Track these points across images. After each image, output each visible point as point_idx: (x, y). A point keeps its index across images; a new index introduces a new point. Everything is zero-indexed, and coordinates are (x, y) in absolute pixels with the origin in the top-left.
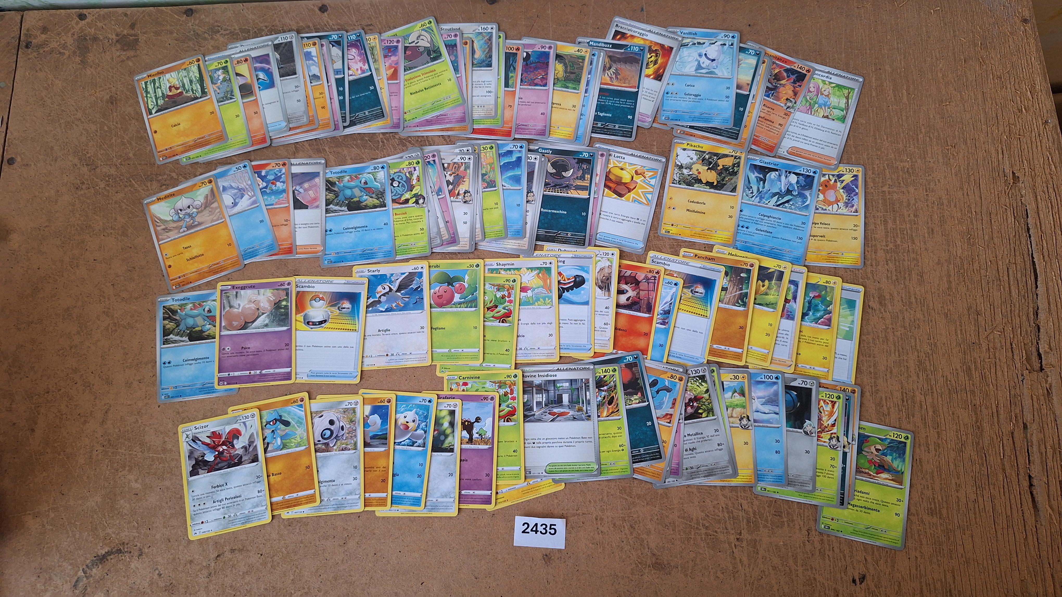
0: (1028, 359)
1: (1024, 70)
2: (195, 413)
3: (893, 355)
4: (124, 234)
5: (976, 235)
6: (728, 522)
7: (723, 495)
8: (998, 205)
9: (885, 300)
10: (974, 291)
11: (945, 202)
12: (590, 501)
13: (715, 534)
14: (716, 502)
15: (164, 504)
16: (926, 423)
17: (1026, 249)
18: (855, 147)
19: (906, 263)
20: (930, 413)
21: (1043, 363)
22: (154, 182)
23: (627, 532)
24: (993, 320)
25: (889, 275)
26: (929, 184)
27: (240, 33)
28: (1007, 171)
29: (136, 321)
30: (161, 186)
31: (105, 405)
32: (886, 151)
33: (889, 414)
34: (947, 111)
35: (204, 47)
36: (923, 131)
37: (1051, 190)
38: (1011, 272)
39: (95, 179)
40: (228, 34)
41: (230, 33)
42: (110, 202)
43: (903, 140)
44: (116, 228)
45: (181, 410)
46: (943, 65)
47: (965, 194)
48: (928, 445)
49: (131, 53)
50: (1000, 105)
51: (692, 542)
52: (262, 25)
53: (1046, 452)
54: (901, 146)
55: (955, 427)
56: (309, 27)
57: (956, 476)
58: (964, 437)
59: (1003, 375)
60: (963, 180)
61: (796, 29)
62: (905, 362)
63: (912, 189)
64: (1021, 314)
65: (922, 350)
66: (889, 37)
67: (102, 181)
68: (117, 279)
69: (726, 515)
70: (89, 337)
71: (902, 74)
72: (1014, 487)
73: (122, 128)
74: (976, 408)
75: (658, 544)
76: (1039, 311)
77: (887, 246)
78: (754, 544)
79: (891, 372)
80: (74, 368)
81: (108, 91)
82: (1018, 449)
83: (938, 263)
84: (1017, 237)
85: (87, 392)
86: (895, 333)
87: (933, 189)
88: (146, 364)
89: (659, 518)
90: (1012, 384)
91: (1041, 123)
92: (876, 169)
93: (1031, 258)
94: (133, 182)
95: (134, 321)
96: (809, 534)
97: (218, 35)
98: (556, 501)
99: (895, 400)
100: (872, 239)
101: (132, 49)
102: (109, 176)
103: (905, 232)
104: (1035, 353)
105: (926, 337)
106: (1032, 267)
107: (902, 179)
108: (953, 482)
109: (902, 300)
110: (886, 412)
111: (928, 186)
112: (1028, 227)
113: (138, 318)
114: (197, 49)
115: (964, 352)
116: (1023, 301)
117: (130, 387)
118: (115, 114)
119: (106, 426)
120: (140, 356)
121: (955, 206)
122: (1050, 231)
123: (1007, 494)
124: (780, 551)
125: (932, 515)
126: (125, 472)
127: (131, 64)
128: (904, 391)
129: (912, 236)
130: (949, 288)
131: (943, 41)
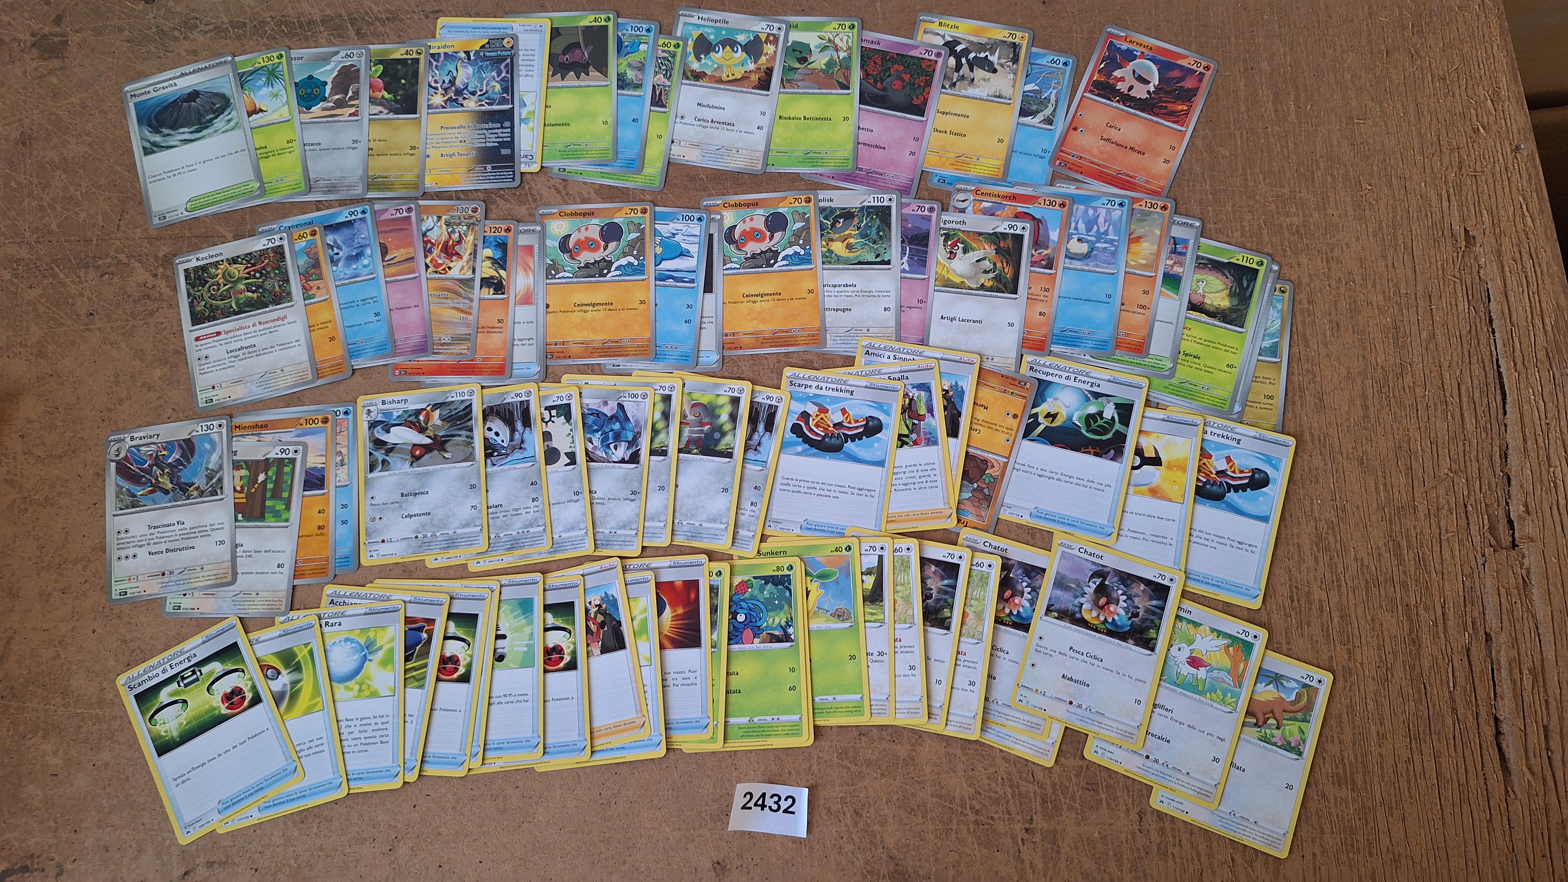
0: (1492, 530)
1: (1482, 66)
4: (41, 354)
5: (1408, 332)
6: (1011, 802)
8: (1442, 282)
10: (1404, 421)
11: (1358, 279)
12: (790, 773)
13: (990, 821)
14: (992, 770)
16: (1328, 635)
17: (1488, 353)
20: (1336, 619)
21: (1516, 535)
22: (91, 269)
23: (849, 821)
24: (1436, 467)
26: (1332, 251)
27: (230, 29)
28: (1456, 228)
29: (59, 494)
30: (102, 276)
32: (1262, 200)
36: (1322, 165)
37: (1526, 257)
38: (1463, 389)
40: (211, 31)
41: (216, 28)
43: (1289, 180)
44: (29, 345)
47: (1390, 266)
49: (56, 63)
50: (1443, 122)
51: (953, 836)
52: (266, 15)
53: (1521, 679)
54: (1286, 191)
55: (1376, 641)
56: (341, 16)
57: (1378, 722)
58: (1390, 657)
59: (1453, 556)
60: (1387, 244)
62: (1295, 537)
63: (1304, 260)
64: (1480, 457)
65: (1322, 517)
66: (1265, 17)
69: (1009, 791)
71: (1288, 75)
72: (1472, 737)
73: (40, 183)
74: (1410, 610)
75: (899, 840)
76: (1510, 451)
78: (1053, 837)
82: (1477, 675)
83: (1348, 377)
84: (1473, 332)
88: (75, 562)
89: (901, 798)
90: (1467, 570)
91: (1509, 150)
93: (1495, 367)
94: (56, 268)
96: (1141, 819)
97: (195, 32)
98: (735, 774)
101: (58, 57)
102: (18, 261)
104: (1503, 521)
105: (1329, 498)
106: (1497, 381)
108: (1373, 729)
112: (1490, 316)
113: (63, 490)
114: (162, 55)
115: (1390, 520)
116: (1484, 436)
121: (1374, 286)
122: (1525, 323)
123: (1460, 750)
124: (1094, 848)
125: (1340, 785)
127: (54, 80)
128: (1294, 584)
130: (1366, 417)
131: (1351, 21)
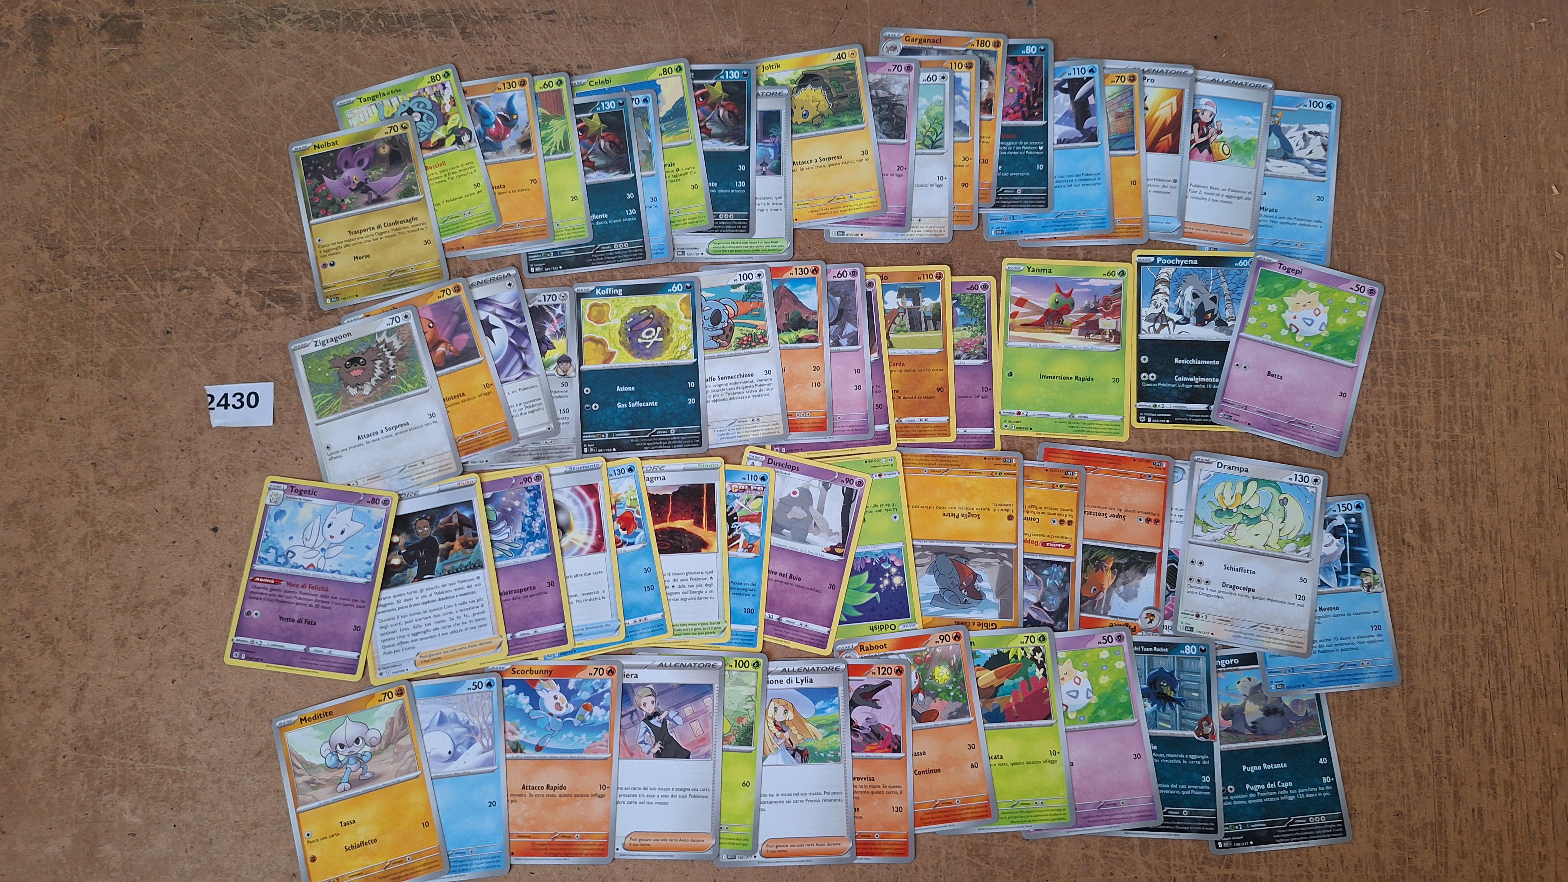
2: (235, 695)
3: (1440, 627)
7: (1145, 863)
9: (1430, 530)
15: (182, 854)
18: (1390, 262)
19: (1468, 468)
25: (1439, 488)
31: (79, 676)
33: (1429, 730)
34: (1551, 204)
35: (258, 42)
39: (64, 275)
42: (90, 315)
45: (211, 689)
46: (1547, 122)
48: (1493, 785)
61: (1296, 48)
67: (75, 277)
68: (101, 453)
70: (51, 555)
77: (1437, 436)
79: (1436, 658)
80: (24, 610)
81: (86, 116)
85: (48, 652)
86: (1446, 589)
87: (1519, 340)
92: (1424, 301)
95: (130, 529)
99: (1441, 705)
100: (1412, 425)
103: (1469, 414)
107: (1469, 320)
109: (1460, 533)
110: (1425, 726)
111: (1511, 335)
117: (123, 646)
118: (100, 158)
119: (80, 714)
120: (141, 592)
126: (115, 795)
129: (1480, 420)
